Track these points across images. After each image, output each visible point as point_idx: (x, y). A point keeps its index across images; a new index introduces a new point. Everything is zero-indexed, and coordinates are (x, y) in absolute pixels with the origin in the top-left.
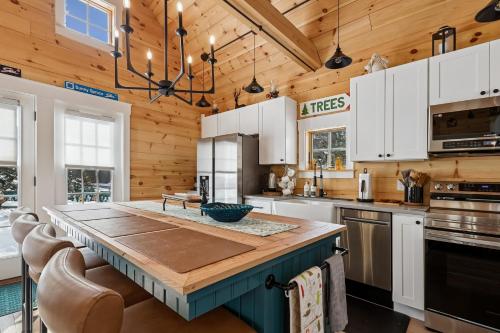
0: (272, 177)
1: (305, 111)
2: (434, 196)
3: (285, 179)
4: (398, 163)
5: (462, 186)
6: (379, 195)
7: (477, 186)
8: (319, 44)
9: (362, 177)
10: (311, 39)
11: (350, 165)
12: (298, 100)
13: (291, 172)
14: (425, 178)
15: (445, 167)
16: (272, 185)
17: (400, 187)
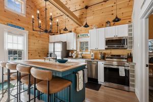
0: (70, 53)
1: (79, 36)
2: (107, 58)
3: (74, 54)
4: (100, 50)
5: (112, 56)
6: (96, 58)
7: (114, 56)
8: (82, 20)
9: (92, 53)
10: (80, 19)
11: (89, 51)
12: (77, 33)
13: (75, 52)
14: (105, 54)
15: (108, 51)
16: (70, 55)
17: (100, 56)
